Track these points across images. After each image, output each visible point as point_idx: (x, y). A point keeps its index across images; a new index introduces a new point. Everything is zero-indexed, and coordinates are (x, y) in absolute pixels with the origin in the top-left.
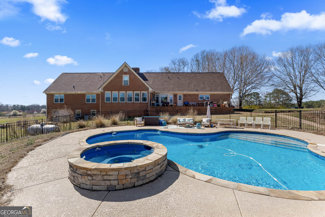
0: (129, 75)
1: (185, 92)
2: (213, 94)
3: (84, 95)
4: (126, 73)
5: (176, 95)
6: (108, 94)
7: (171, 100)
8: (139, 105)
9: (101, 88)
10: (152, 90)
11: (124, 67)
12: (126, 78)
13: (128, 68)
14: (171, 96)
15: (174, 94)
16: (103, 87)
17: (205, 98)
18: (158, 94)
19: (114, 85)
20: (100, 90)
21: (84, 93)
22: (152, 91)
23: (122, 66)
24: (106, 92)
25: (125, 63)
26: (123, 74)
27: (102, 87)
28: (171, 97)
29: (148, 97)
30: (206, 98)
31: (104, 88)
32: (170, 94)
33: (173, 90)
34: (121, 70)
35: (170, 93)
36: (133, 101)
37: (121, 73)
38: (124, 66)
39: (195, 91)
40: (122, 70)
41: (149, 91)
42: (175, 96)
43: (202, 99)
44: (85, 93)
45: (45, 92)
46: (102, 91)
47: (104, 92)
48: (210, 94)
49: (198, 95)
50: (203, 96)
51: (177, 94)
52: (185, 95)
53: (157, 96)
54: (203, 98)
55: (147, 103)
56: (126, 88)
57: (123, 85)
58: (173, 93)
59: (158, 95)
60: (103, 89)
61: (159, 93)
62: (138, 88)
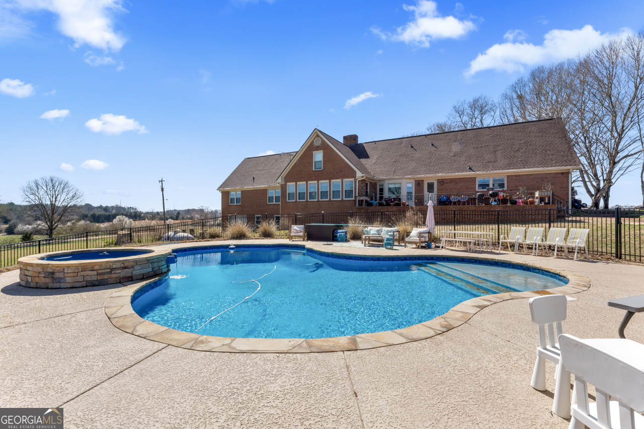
0: (322, 151)
1: (441, 175)
2: (516, 176)
3: (265, 191)
4: (318, 148)
5: (421, 183)
6: (291, 187)
7: (409, 194)
8: (340, 204)
9: (280, 178)
10: (362, 175)
11: (315, 138)
12: (318, 156)
13: (321, 138)
14: (409, 185)
15: (415, 181)
16: (284, 176)
17: (493, 185)
18: (381, 183)
19: (300, 172)
20: (279, 180)
21: (264, 187)
22: (362, 177)
23: (311, 137)
24: (288, 184)
25: (316, 130)
26: (314, 151)
27: (282, 175)
28: (409, 187)
29: (355, 189)
30: (496, 185)
31: (285, 178)
32: (408, 181)
33: (413, 172)
34: (310, 144)
35: (406, 179)
36: (330, 199)
37: (310, 149)
38: (315, 135)
39: (466, 172)
40: (312, 142)
41: (357, 178)
42: (419, 184)
43: (485, 188)
44: (266, 187)
45: (219, 189)
46: (283, 183)
47: (286, 185)
48: (507, 176)
49: (475, 178)
50: (489, 181)
51: (423, 181)
52: (441, 182)
53: (381, 187)
54: (488, 185)
55: (353, 200)
56: (318, 176)
57: (314, 169)
58: (414, 179)
59: (383, 185)
60: (283, 180)
61: (384, 180)
62: (337, 173)
